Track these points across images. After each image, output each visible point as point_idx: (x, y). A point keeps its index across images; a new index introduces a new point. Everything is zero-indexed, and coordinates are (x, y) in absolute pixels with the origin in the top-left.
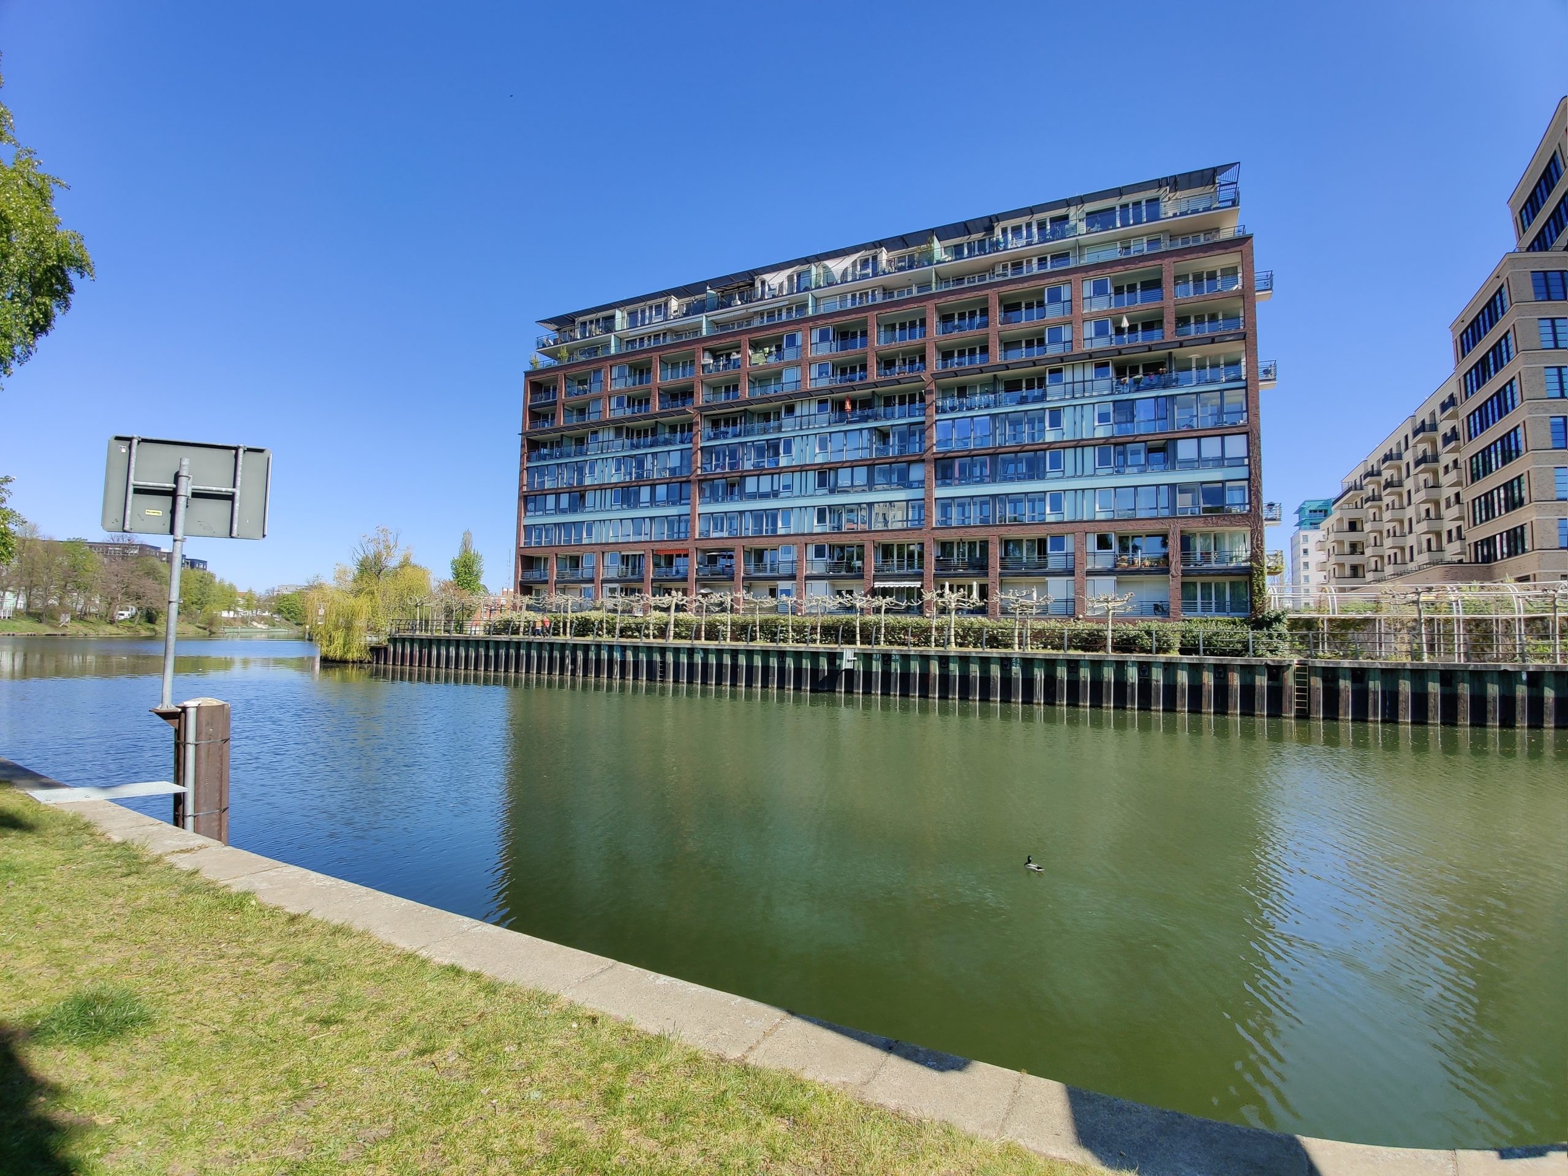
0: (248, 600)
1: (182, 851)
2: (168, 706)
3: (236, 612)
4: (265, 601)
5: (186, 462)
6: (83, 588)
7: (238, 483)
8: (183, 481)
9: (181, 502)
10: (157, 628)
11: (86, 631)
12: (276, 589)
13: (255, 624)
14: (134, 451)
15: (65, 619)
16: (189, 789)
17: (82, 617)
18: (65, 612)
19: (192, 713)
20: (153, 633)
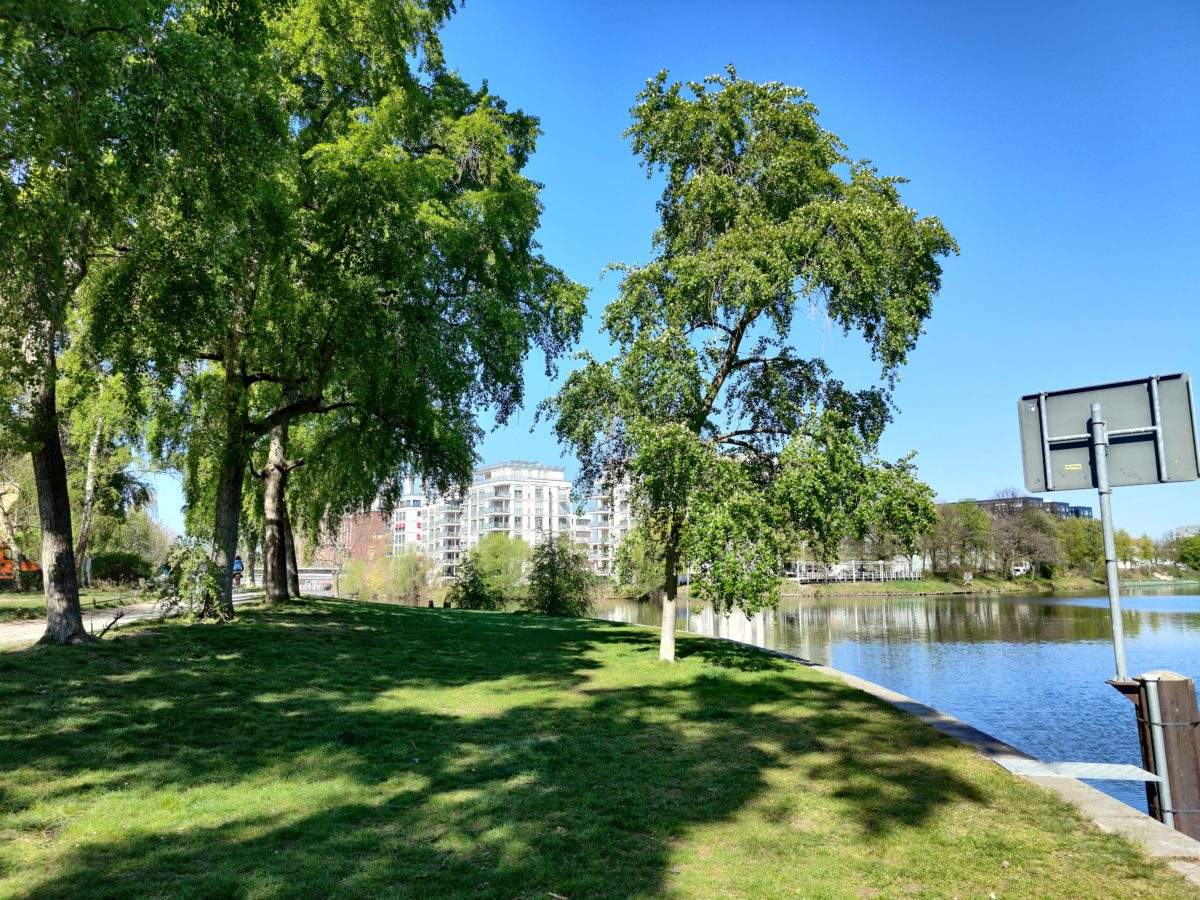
0: (1144, 548)
1: (1184, 859)
2: (1124, 677)
3: (1133, 562)
4: (1165, 547)
5: (1097, 408)
6: (979, 546)
7: (1158, 419)
8: (1098, 428)
9: (1100, 451)
10: (1054, 583)
11: (988, 588)
12: (1175, 532)
13: (1157, 575)
14: (1043, 407)
15: (968, 577)
16: (1162, 778)
17: (982, 575)
18: (968, 571)
19: (1152, 687)
20: (1050, 589)
